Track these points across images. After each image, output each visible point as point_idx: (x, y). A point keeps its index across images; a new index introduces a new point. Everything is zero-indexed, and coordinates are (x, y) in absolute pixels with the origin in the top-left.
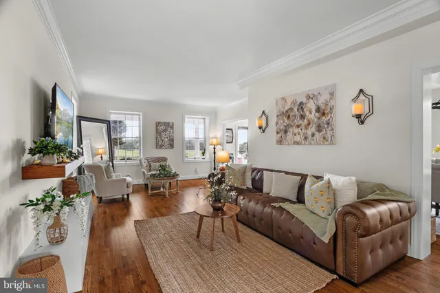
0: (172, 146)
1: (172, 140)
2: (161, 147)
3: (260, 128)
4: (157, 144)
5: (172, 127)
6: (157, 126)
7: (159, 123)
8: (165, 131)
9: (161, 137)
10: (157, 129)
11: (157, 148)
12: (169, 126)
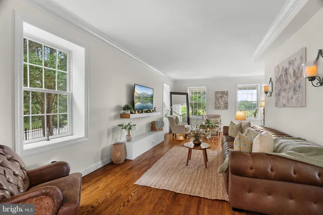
0: (226, 108)
1: (227, 103)
2: (218, 108)
3: (266, 93)
4: (216, 106)
5: (227, 94)
6: (216, 94)
7: (217, 92)
8: (221, 97)
9: (218, 102)
10: (216, 96)
11: (216, 109)
12: (224, 94)
